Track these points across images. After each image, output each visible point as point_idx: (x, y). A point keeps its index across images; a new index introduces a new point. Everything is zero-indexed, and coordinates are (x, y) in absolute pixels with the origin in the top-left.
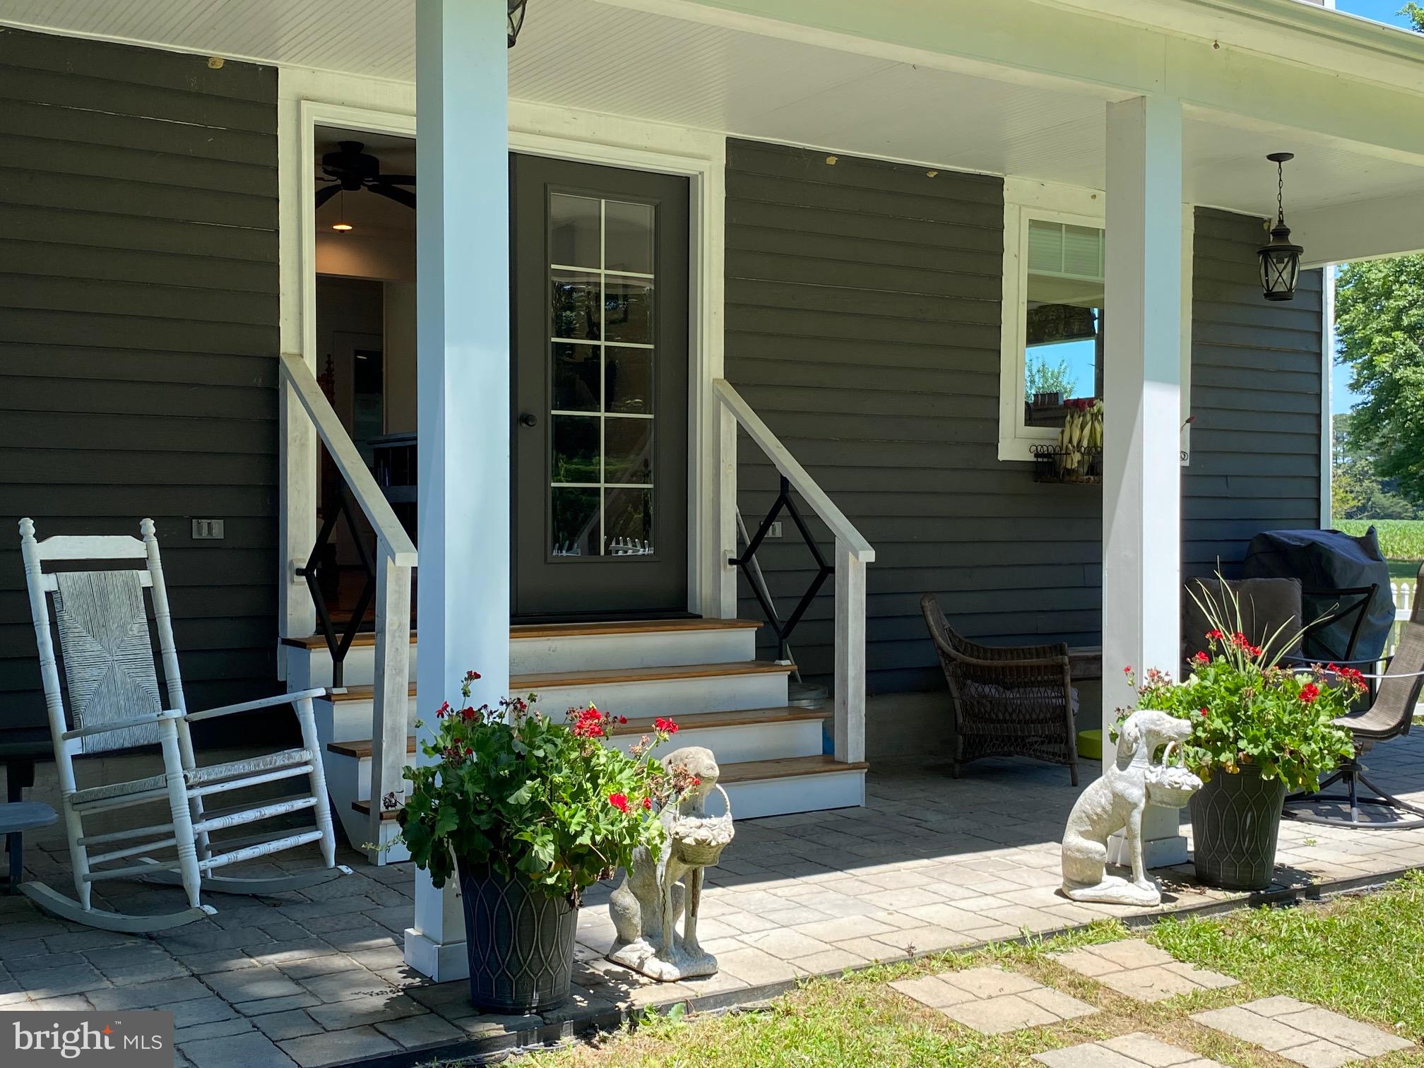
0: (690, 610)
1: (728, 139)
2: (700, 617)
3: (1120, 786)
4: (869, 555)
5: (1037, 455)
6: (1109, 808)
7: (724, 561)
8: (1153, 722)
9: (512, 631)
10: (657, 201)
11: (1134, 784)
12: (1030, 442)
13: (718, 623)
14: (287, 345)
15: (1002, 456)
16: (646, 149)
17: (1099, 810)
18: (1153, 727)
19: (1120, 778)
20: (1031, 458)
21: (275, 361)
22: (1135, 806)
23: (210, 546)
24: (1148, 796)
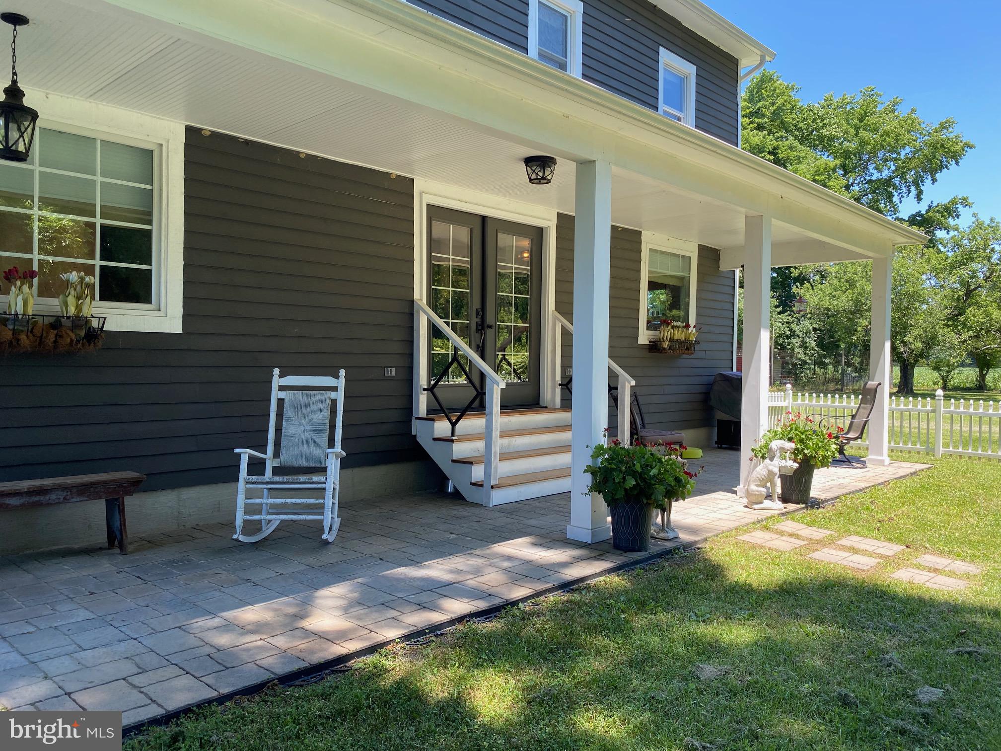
0: (541, 404)
1: (558, 213)
2: (547, 407)
3: (771, 468)
4: (633, 383)
5: (650, 342)
6: (766, 476)
7: (557, 385)
8: (782, 444)
9: (501, 413)
10: (532, 237)
11: (775, 466)
12: (647, 337)
13: (554, 410)
14: (416, 296)
15: (639, 342)
16: (532, 216)
17: (763, 477)
18: (782, 446)
19: (771, 464)
20: (648, 343)
21: (412, 302)
22: (776, 474)
23: (391, 379)
24: (780, 471)
